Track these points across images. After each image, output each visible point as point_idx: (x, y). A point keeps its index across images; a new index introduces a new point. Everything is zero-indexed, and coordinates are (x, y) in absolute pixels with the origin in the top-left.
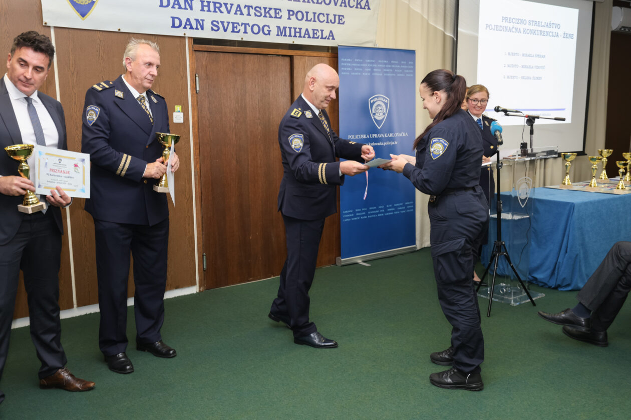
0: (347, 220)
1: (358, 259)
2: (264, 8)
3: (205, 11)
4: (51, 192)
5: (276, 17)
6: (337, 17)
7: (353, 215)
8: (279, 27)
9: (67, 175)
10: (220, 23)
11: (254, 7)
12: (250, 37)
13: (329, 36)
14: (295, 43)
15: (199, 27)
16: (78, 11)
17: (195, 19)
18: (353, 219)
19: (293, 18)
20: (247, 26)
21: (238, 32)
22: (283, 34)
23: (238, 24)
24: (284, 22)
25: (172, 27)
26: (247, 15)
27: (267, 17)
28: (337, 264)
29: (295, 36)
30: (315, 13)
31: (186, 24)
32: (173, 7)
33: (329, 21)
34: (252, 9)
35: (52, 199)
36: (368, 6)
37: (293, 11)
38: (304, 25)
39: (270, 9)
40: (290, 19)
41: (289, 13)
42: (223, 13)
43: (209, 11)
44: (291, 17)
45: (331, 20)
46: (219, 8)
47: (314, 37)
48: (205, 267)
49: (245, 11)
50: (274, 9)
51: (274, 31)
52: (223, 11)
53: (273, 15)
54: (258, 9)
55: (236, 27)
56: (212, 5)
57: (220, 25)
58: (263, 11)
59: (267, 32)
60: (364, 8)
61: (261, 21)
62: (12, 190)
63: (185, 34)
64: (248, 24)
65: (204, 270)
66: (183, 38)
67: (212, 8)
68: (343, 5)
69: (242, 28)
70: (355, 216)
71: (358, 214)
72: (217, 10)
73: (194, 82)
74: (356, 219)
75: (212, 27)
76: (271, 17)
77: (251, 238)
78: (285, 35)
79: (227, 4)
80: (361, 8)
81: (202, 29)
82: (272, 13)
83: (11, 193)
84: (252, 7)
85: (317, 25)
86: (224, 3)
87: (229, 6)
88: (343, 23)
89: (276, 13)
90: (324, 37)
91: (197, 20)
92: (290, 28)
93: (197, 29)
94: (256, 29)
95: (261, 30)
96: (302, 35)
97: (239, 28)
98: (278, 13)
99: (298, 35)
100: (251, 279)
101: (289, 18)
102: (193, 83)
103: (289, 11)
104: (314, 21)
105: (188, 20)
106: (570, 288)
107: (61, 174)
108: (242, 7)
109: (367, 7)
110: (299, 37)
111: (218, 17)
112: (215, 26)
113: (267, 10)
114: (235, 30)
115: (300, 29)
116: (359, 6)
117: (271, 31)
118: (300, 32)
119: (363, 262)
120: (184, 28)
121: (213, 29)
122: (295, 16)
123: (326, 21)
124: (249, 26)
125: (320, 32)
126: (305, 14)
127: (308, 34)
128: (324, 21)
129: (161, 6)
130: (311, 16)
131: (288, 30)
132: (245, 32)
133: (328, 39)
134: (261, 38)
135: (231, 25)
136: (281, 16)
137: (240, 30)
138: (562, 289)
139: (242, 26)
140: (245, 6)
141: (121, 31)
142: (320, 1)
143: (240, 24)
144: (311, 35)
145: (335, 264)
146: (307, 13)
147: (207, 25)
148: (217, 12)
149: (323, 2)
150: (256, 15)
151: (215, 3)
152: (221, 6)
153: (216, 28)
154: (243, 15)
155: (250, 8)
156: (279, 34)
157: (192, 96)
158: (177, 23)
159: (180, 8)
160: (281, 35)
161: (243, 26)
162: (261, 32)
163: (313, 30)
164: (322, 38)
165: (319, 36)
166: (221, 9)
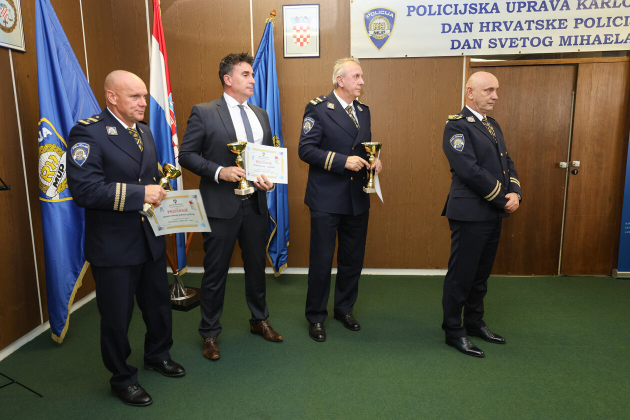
0: (628, 232)
2: (546, 20)
3: (483, 31)
4: (258, 179)
5: (560, 28)
8: (562, 38)
9: (270, 166)
10: (498, 40)
11: (535, 22)
12: (529, 50)
13: (627, 39)
14: (581, 51)
16: (376, 45)
17: (473, 40)
19: (581, 26)
20: (527, 40)
21: (516, 46)
22: (567, 43)
23: (517, 39)
24: (570, 31)
25: (451, 49)
26: (527, 29)
27: (549, 29)
28: (613, 276)
29: (582, 44)
30: (609, 18)
31: (464, 45)
32: (454, 32)
34: (534, 23)
35: (258, 185)
37: (582, 20)
38: (594, 32)
39: (554, 21)
40: (578, 28)
41: (576, 22)
42: (501, 30)
43: (488, 30)
44: (579, 25)
46: (498, 27)
47: (606, 43)
49: (525, 26)
50: (559, 20)
51: (557, 42)
53: (557, 26)
54: (540, 22)
55: (515, 42)
56: (491, 26)
57: (498, 42)
58: (545, 24)
59: (548, 44)
61: (542, 34)
62: (231, 176)
63: (463, 54)
64: (528, 38)
66: (461, 57)
67: (491, 28)
69: (521, 43)
72: (496, 29)
75: (489, 45)
76: (554, 28)
77: (512, 236)
78: (570, 44)
79: (507, 22)
81: (480, 47)
82: (556, 24)
83: (231, 179)
84: (533, 21)
85: (612, 30)
86: (503, 22)
87: (508, 24)
89: (560, 24)
90: (619, 41)
91: (475, 41)
92: (576, 37)
93: (475, 48)
94: (536, 42)
96: (591, 42)
97: (517, 42)
98: (563, 23)
99: (585, 42)
100: (510, 273)
101: (576, 27)
103: (577, 20)
104: (608, 26)
105: (467, 41)
107: (264, 165)
108: (523, 23)
110: (586, 44)
111: (497, 35)
112: (492, 43)
113: (550, 22)
114: (513, 45)
115: (589, 36)
117: (553, 42)
118: (588, 40)
120: (462, 48)
121: (490, 47)
122: (583, 24)
123: (624, 24)
124: (529, 40)
125: (615, 36)
126: (596, 20)
127: (599, 40)
128: (622, 24)
129: (443, 32)
130: (604, 21)
131: (573, 39)
132: (524, 46)
133: (625, 42)
134: (541, 50)
135: (509, 41)
136: (567, 26)
137: (518, 44)
139: (520, 40)
140: (526, 21)
141: (408, 57)
142: (618, 5)
143: (519, 39)
144: (603, 41)
145: (611, 275)
146: (599, 19)
147: (485, 43)
148: (496, 31)
149: (622, 5)
150: (537, 28)
151: (494, 23)
152: (500, 24)
153: (493, 46)
154: (523, 30)
155: (532, 23)
156: (563, 43)
158: (456, 45)
159: (460, 31)
160: (565, 45)
161: (522, 40)
162: (541, 43)
163: (606, 36)
164: (617, 42)
165: (613, 41)
166: (500, 27)
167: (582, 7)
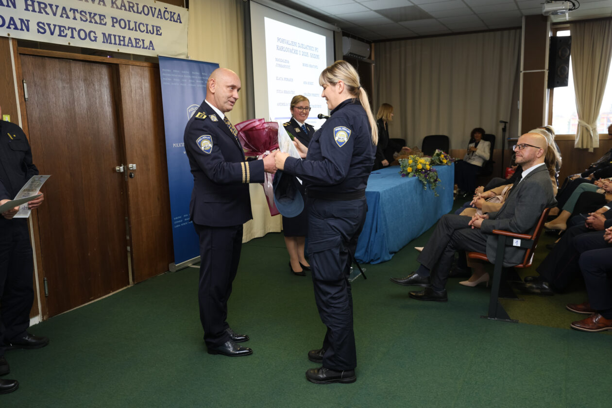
0: (177, 226)
1: (188, 263)
2: (89, 13)
3: (29, 10)
5: (101, 23)
6: (155, 28)
7: (181, 221)
8: (104, 34)
10: (46, 25)
11: (79, 11)
12: (77, 43)
13: (150, 46)
14: (120, 51)
15: (24, 28)
17: (19, 19)
18: (182, 225)
19: (117, 25)
20: (74, 31)
21: (65, 36)
22: (109, 41)
23: (65, 27)
24: (109, 29)
26: (73, 19)
27: (92, 22)
28: (170, 270)
29: (120, 44)
30: (136, 23)
31: (10, 24)
33: (149, 32)
34: (78, 13)
36: (180, 19)
37: (116, 19)
38: (127, 34)
39: (95, 14)
40: (115, 27)
41: (113, 21)
42: (48, 14)
43: (34, 11)
44: (115, 25)
45: (150, 31)
46: (44, 9)
47: (136, 47)
48: (47, 293)
49: (71, 14)
50: (99, 15)
51: (100, 38)
52: (48, 12)
53: (98, 21)
54: (83, 13)
55: (63, 31)
56: (36, 5)
57: (46, 27)
58: (88, 16)
59: (93, 39)
60: (177, 22)
61: (88, 27)
63: (9, 35)
64: (75, 29)
65: (46, 296)
66: (6, 39)
67: (37, 9)
68: (160, 16)
69: (69, 33)
70: (184, 222)
71: (186, 220)
72: (42, 11)
73: (21, 88)
74: (184, 224)
75: (38, 29)
76: (96, 23)
77: (89, 255)
78: (111, 43)
79: (52, 5)
80: (174, 21)
81: (28, 30)
82: (97, 18)
84: (77, 10)
85: (139, 35)
86: (49, 4)
87: (54, 8)
88: (161, 35)
89: (100, 19)
90: (145, 47)
91: (22, 21)
92: (115, 36)
93: (22, 29)
94: (82, 34)
95: (88, 35)
96: (126, 44)
97: (66, 32)
98: (103, 19)
99: (122, 43)
101: (113, 26)
102: (21, 90)
103: (113, 18)
104: (136, 30)
105: (12, 19)
106: (379, 261)
108: (68, 10)
109: (179, 21)
110: (123, 45)
111: (44, 18)
112: (41, 28)
113: (92, 15)
114: (62, 34)
115: (124, 37)
116: (172, 19)
117: (97, 37)
118: (124, 40)
119: (193, 265)
120: (7, 28)
121: (39, 32)
122: (118, 24)
123: (146, 31)
124: (76, 31)
125: (141, 41)
126: (127, 23)
127: (132, 43)
128: (144, 31)
130: (132, 25)
131: (113, 37)
132: (72, 37)
133: (149, 49)
134: (87, 44)
135: (57, 28)
136: (106, 22)
137: (67, 34)
138: (373, 263)
139: (68, 30)
140: (71, 9)
142: (140, 11)
143: (67, 28)
144: (134, 45)
145: (168, 270)
146: (129, 21)
147: (33, 26)
148: (42, 13)
149: (142, 13)
150: (82, 20)
151: (40, 3)
152: (46, 6)
153: (42, 31)
154: (69, 18)
155: (76, 12)
156: (105, 41)
157: (21, 104)
160: (107, 43)
161: (70, 30)
162: (88, 37)
163: (136, 39)
164: (143, 48)
165: (141, 45)
166: (46, 10)
167: (114, 5)
